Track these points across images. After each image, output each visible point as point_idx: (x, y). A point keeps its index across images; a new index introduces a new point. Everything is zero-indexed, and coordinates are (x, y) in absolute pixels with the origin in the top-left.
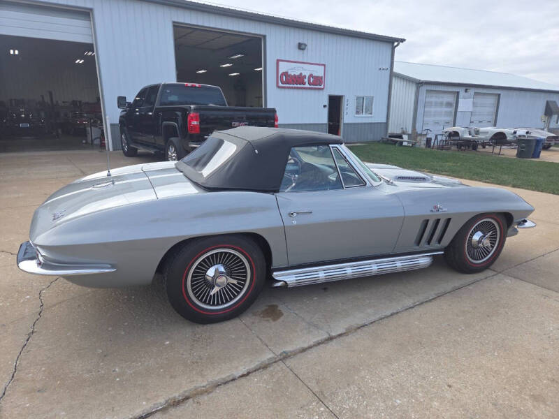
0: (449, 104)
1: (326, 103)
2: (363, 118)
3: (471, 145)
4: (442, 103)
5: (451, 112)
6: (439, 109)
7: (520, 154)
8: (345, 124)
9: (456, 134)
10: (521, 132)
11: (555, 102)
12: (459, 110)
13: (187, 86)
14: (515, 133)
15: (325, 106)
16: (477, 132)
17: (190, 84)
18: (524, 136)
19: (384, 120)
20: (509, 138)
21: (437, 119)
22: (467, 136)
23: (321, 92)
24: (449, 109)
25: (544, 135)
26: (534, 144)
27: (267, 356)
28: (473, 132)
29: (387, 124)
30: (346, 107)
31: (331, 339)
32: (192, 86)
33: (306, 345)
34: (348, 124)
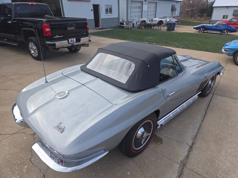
0: (139, 7)
1: (92, 8)
2: (109, 16)
3: (150, 26)
4: (137, 7)
5: (140, 11)
6: (136, 10)
7: (168, 30)
8: (101, 19)
9: (144, 21)
10: (168, 20)
11: (174, 5)
12: (143, 10)
13: (29, 5)
14: (166, 20)
15: (92, 10)
16: (152, 20)
17: (30, 3)
18: (169, 22)
19: (118, 17)
20: (164, 23)
21: (136, 14)
22: (149, 22)
23: (89, 2)
24: (139, 10)
25: (174, 20)
26: (173, 25)
27: (177, 166)
28: (150, 20)
29: (119, 18)
30: (101, 10)
31: (191, 147)
32: (32, 5)
33: (186, 154)
34: (103, 19)
